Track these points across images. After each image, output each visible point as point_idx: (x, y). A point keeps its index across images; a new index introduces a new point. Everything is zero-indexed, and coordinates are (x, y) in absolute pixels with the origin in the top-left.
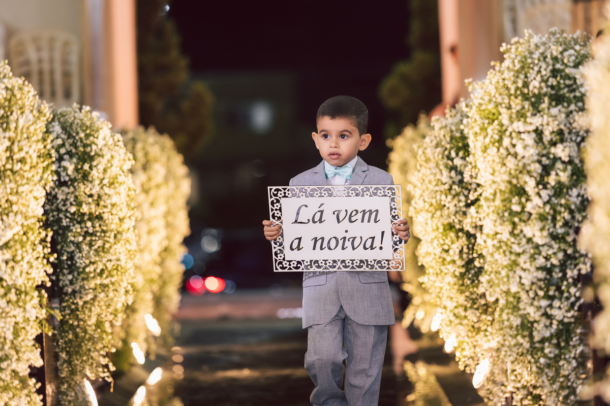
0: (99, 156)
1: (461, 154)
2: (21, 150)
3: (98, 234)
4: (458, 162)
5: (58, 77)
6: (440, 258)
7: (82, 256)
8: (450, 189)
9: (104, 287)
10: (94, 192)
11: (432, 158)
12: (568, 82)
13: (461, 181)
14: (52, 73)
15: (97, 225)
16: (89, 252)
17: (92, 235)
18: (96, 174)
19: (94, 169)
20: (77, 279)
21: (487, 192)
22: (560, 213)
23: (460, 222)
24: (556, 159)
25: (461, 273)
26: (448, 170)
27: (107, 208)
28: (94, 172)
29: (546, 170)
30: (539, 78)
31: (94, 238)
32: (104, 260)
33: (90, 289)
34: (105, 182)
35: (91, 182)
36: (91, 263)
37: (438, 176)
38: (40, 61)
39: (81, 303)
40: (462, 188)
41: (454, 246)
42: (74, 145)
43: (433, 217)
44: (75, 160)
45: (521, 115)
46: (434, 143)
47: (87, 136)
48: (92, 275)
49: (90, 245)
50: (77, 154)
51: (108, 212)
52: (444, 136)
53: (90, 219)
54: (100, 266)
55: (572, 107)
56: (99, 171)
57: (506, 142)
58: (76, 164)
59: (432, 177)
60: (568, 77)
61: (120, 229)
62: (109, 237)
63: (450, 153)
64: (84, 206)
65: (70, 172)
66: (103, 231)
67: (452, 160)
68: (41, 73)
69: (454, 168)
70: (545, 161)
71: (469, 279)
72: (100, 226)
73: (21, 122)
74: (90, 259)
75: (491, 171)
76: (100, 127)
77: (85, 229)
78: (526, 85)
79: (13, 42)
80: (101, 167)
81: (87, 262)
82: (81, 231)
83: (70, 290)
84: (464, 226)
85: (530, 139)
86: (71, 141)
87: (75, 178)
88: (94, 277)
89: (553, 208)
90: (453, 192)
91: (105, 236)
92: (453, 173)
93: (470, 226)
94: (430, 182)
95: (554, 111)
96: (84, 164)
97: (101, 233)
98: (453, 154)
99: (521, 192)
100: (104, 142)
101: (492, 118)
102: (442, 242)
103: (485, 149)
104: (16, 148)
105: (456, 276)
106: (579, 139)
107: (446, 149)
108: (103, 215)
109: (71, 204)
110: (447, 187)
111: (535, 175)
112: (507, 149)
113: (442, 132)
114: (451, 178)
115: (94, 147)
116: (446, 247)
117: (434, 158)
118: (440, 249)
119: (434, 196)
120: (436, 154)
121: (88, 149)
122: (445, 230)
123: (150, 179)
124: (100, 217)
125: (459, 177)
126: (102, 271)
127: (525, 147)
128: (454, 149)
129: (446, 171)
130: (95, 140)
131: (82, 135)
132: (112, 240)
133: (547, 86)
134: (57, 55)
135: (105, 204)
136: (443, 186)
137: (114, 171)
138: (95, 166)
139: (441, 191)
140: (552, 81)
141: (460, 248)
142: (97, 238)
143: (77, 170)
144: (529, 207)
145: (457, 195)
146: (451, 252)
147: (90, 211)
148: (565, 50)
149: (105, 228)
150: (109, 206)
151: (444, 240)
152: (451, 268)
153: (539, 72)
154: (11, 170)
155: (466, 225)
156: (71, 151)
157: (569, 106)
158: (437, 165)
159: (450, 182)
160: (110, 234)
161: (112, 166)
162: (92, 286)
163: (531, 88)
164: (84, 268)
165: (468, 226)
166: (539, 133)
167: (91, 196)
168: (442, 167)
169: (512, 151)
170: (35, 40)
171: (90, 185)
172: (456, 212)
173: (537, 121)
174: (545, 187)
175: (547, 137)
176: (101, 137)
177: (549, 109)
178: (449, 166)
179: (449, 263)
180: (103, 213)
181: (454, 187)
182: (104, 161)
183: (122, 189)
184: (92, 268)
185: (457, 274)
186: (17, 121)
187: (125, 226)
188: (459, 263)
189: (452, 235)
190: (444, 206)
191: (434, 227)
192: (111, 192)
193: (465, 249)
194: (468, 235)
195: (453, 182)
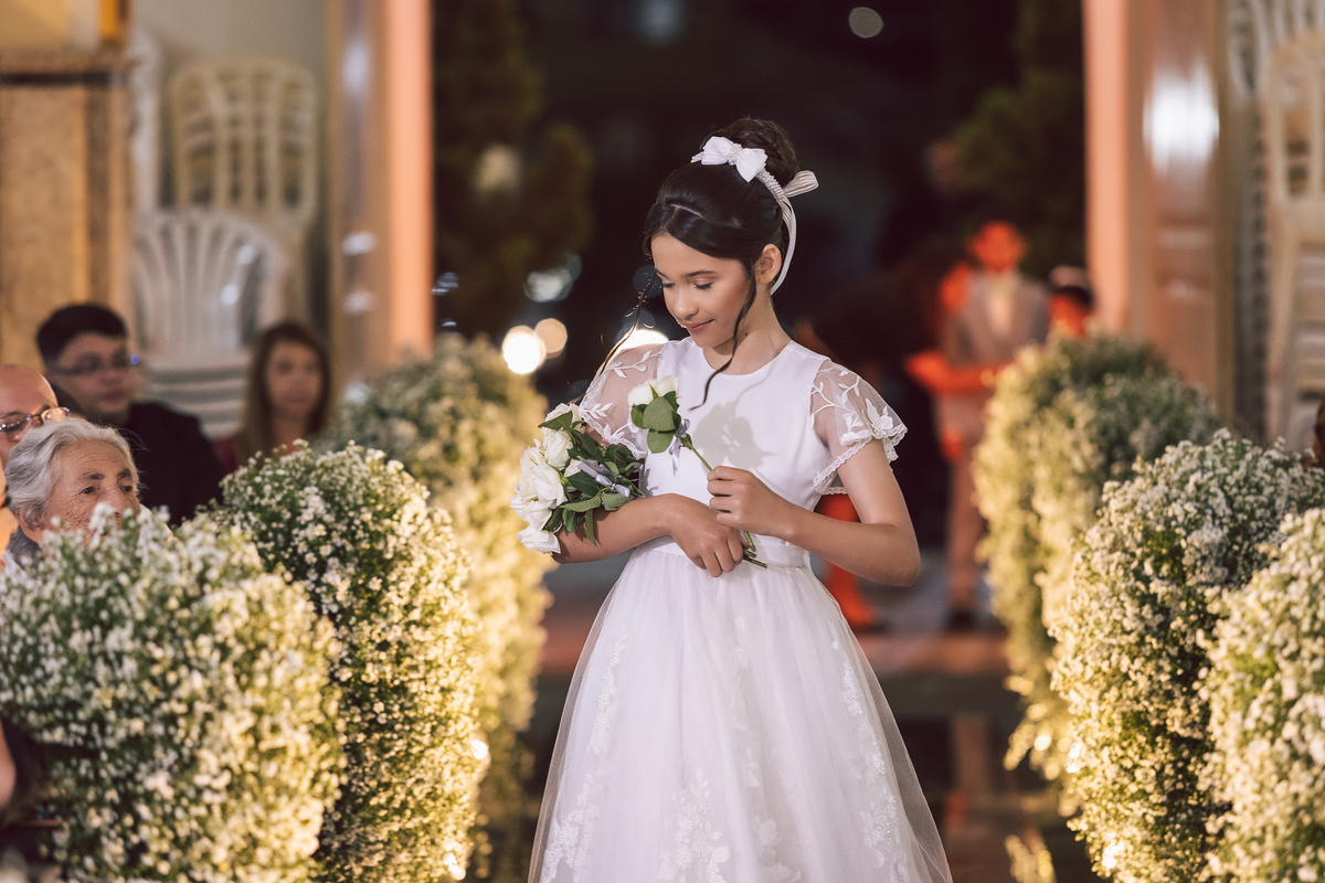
0: (403, 558)
1: (1165, 569)
2: (276, 731)
3: (398, 727)
4: (1158, 587)
5: (273, 157)
6: (1114, 783)
7: (364, 774)
8: (1141, 642)
9: (406, 836)
10: (391, 637)
11: (1103, 573)
13: (1164, 626)
14: (259, 147)
15: (396, 708)
16: (377, 764)
17: (382, 728)
18: (397, 601)
19: (392, 588)
20: (351, 822)
23: (1159, 712)
25: (1157, 818)
26: (1136, 602)
27: (418, 671)
28: (391, 595)
31: (388, 736)
32: (410, 782)
33: (378, 842)
34: (415, 615)
35: (385, 616)
36: (380, 785)
37: (1116, 615)
38: (234, 122)
39: (358, 871)
40: (1166, 642)
41: (1145, 763)
42: (350, 535)
43: (1101, 698)
44: (351, 569)
46: (1109, 539)
47: (378, 516)
48: (383, 813)
49: (382, 748)
50: (356, 553)
51: (420, 679)
52: (1130, 529)
53: (381, 696)
54: (401, 797)
56: (402, 593)
57: (1290, 730)
58: (354, 577)
59: (1102, 616)
61: (443, 714)
62: (421, 733)
63: (1141, 563)
64: (369, 667)
65: (340, 597)
66: (409, 721)
67: (1147, 581)
68: (235, 147)
69: (1147, 599)
71: (1174, 832)
72: (402, 708)
74: (378, 777)
75: (1256, 786)
76: (406, 497)
77: (371, 716)
81: (373, 784)
82: (363, 720)
83: (336, 845)
84: (1169, 722)
86: (342, 527)
87: (351, 607)
88: (385, 819)
90: (1147, 650)
91: (411, 730)
93: (1182, 722)
94: (1098, 623)
96: (368, 579)
97: (403, 723)
98: (1148, 569)
100: (412, 528)
101: (1261, 674)
102: (1120, 753)
104: (266, 729)
105: (1146, 825)
107: (1134, 556)
108: (409, 685)
110: (1133, 638)
113: (1127, 519)
114: (1142, 619)
115: (392, 541)
116: (1128, 764)
117: (1108, 573)
118: (1115, 767)
119: (1106, 654)
120: (1113, 567)
121: (380, 546)
122: (1125, 728)
124: (402, 689)
125: (1160, 618)
126: (404, 804)
128: (1152, 558)
129: (1132, 605)
130: (395, 524)
131: (367, 516)
132: (426, 740)
134: (272, 110)
135: (414, 663)
136: (1125, 637)
137: (429, 593)
138: (394, 583)
139: (1120, 646)
141: (1158, 767)
142: (395, 736)
143: (355, 590)
145: (1156, 655)
146: (1139, 774)
147: (382, 677)
149: (412, 714)
150: (422, 668)
151: (1123, 748)
152: (1138, 808)
155: (1173, 719)
156: (343, 547)
158: (1115, 594)
159: (1141, 627)
160: (424, 728)
161: (429, 582)
162: (383, 836)
164: (367, 798)
165: (1177, 724)
167: (384, 646)
168: (1123, 595)
170: (225, 77)
171: (383, 624)
172: (1152, 693)
176: (407, 517)
178: (1138, 593)
179: (1133, 798)
180: (410, 680)
181: (1148, 639)
182: (412, 570)
183: (449, 629)
184: (382, 798)
185: (1150, 819)
186: (268, 671)
187: (452, 707)
188: (1154, 798)
189: (1142, 739)
190: (1126, 677)
191: (1104, 721)
192: (427, 636)
193: (1169, 770)
194: (1176, 740)
195: (1147, 628)
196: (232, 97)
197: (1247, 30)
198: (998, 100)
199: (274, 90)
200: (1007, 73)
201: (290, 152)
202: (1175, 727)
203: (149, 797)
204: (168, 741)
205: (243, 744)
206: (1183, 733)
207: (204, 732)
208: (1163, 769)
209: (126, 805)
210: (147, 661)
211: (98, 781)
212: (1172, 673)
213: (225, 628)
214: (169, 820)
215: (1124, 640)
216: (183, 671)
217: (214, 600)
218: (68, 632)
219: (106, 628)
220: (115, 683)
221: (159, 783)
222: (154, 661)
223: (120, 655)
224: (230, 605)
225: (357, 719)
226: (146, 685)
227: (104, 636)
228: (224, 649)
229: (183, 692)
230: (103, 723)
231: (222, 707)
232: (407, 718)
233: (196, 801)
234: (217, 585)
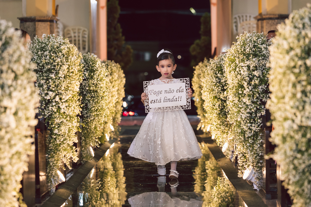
0: (97, 70)
1: (220, 72)
2: (72, 69)
4: (219, 75)
5: (81, 42)
6: (212, 108)
7: (90, 105)
8: (216, 84)
9: (97, 115)
10: (94, 83)
12: (259, 50)
13: (220, 82)
14: (79, 40)
16: (93, 103)
17: (93, 97)
20: (88, 112)
21: (231, 86)
22: (255, 94)
23: (219, 95)
24: (254, 76)
25: (219, 113)
28: (95, 76)
29: (251, 79)
30: (249, 48)
32: (98, 106)
34: (99, 79)
35: (94, 79)
36: (93, 107)
37: (212, 80)
38: (75, 36)
39: (89, 120)
40: (220, 84)
41: (217, 104)
42: (88, 66)
43: (210, 94)
44: (88, 72)
45: (243, 61)
46: (211, 68)
47: (93, 64)
48: (93, 111)
49: (93, 101)
50: (89, 69)
51: (99, 90)
52: (214, 66)
53: (93, 92)
54: (96, 108)
55: (260, 58)
56: (97, 76)
57: (237, 69)
59: (210, 80)
60: (259, 48)
61: (103, 96)
62: (100, 98)
63: (216, 72)
64: (91, 87)
65: (87, 76)
66: (98, 96)
67: (217, 74)
68: (75, 40)
69: (217, 77)
70: (251, 76)
71: (222, 115)
72: (96, 94)
73: (72, 59)
75: (232, 79)
76: (97, 61)
77: (91, 95)
78: (245, 50)
79: (66, 30)
80: (97, 74)
81: (92, 106)
83: (86, 116)
84: (220, 97)
85: (245, 69)
86: (87, 65)
87: (88, 78)
88: (94, 112)
89: (253, 92)
90: (217, 85)
91: (98, 98)
92: (217, 79)
94: (209, 82)
95: (254, 59)
96: (91, 73)
98: (217, 72)
99: (242, 87)
100: (98, 66)
101: (233, 61)
103: (230, 72)
104: (70, 68)
105: (217, 114)
106: (262, 69)
107: (215, 70)
109: (87, 87)
110: (215, 83)
111: (247, 81)
112: (237, 72)
114: (216, 80)
115: (95, 67)
116: (214, 104)
117: (211, 74)
118: (212, 105)
119: (210, 86)
120: (211, 72)
121: (93, 68)
122: (214, 98)
123: (113, 78)
124: (96, 91)
125: (219, 80)
126: (97, 109)
127: (244, 71)
129: (215, 78)
130: (95, 65)
131: (91, 63)
132: (100, 99)
133: (252, 51)
134: (81, 35)
137: (102, 76)
138: (95, 74)
139: (213, 85)
140: (254, 49)
142: (95, 99)
143: (89, 75)
144: (245, 92)
145: (218, 86)
146: (216, 106)
147: (93, 89)
148: (258, 39)
149: (98, 95)
150: (100, 88)
151: (213, 102)
152: (216, 111)
153: (249, 46)
154: (69, 75)
156: (87, 69)
157: (259, 58)
158: (212, 76)
159: (216, 82)
161: (101, 74)
162: (93, 115)
163: (246, 51)
164: (91, 109)
166: (249, 67)
167: (94, 84)
168: (213, 77)
169: (239, 73)
170: (73, 29)
171: (93, 81)
172: (218, 92)
173: (248, 63)
174: (250, 85)
175: (251, 68)
176: (97, 64)
177: (252, 59)
179: (215, 110)
181: (217, 84)
182: (98, 72)
183: (104, 82)
184: (93, 109)
185: (218, 113)
186: (71, 59)
187: (105, 95)
188: (218, 109)
189: (216, 100)
190: (214, 90)
191: (210, 97)
192: (101, 83)
193: (221, 105)
194: (222, 100)
195: (217, 82)
196: (75, 33)
197: (236, 22)
198: (197, 41)
199: (81, 31)
200: (199, 37)
201: (84, 41)
202: (222, 98)
203: (51, 78)
204: (54, 69)
205: (66, 71)
206: (223, 99)
207: (60, 68)
208: (220, 105)
209: (47, 79)
210: (51, 56)
211: (43, 76)
212: (221, 89)
213: (64, 52)
214: (54, 82)
215: (213, 84)
216: (57, 58)
217: (62, 47)
218: (38, 52)
219: (44, 51)
220: (46, 60)
221: (53, 76)
222: (52, 56)
223: (46, 56)
224: (64, 48)
225: (89, 96)
226: (51, 60)
227: (44, 52)
228: (64, 55)
229: (57, 61)
230: (44, 67)
231: (63, 64)
232: (97, 96)
233: (59, 79)
234: (62, 45)
